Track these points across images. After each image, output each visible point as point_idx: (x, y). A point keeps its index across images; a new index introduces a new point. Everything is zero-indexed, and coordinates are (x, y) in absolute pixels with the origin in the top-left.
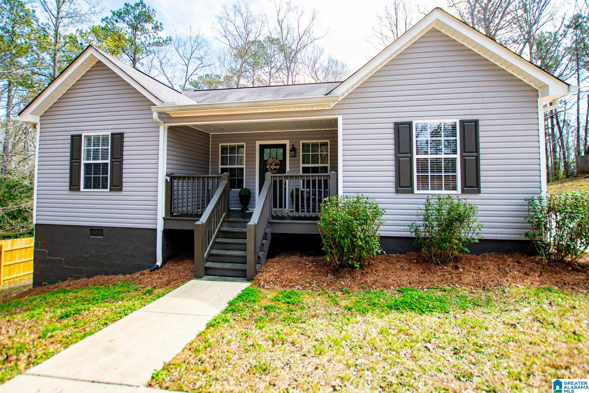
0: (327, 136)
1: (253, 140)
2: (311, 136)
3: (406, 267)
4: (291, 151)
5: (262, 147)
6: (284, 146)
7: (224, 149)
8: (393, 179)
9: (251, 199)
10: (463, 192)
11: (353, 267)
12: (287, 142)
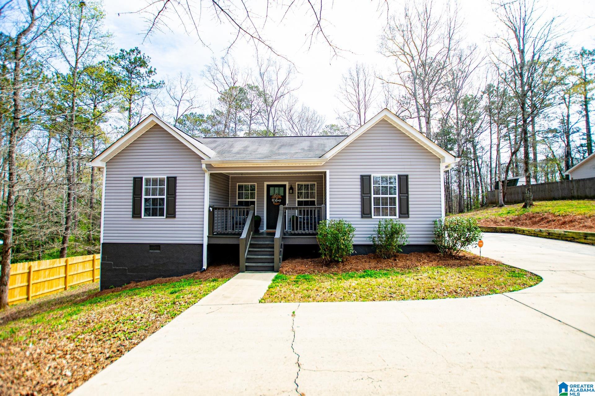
0: (315, 179)
1: (261, 181)
2: (302, 179)
3: (368, 260)
4: (289, 190)
5: (269, 186)
6: (284, 186)
7: (240, 187)
8: (360, 209)
9: (261, 223)
10: (400, 217)
11: (338, 262)
12: (287, 183)
